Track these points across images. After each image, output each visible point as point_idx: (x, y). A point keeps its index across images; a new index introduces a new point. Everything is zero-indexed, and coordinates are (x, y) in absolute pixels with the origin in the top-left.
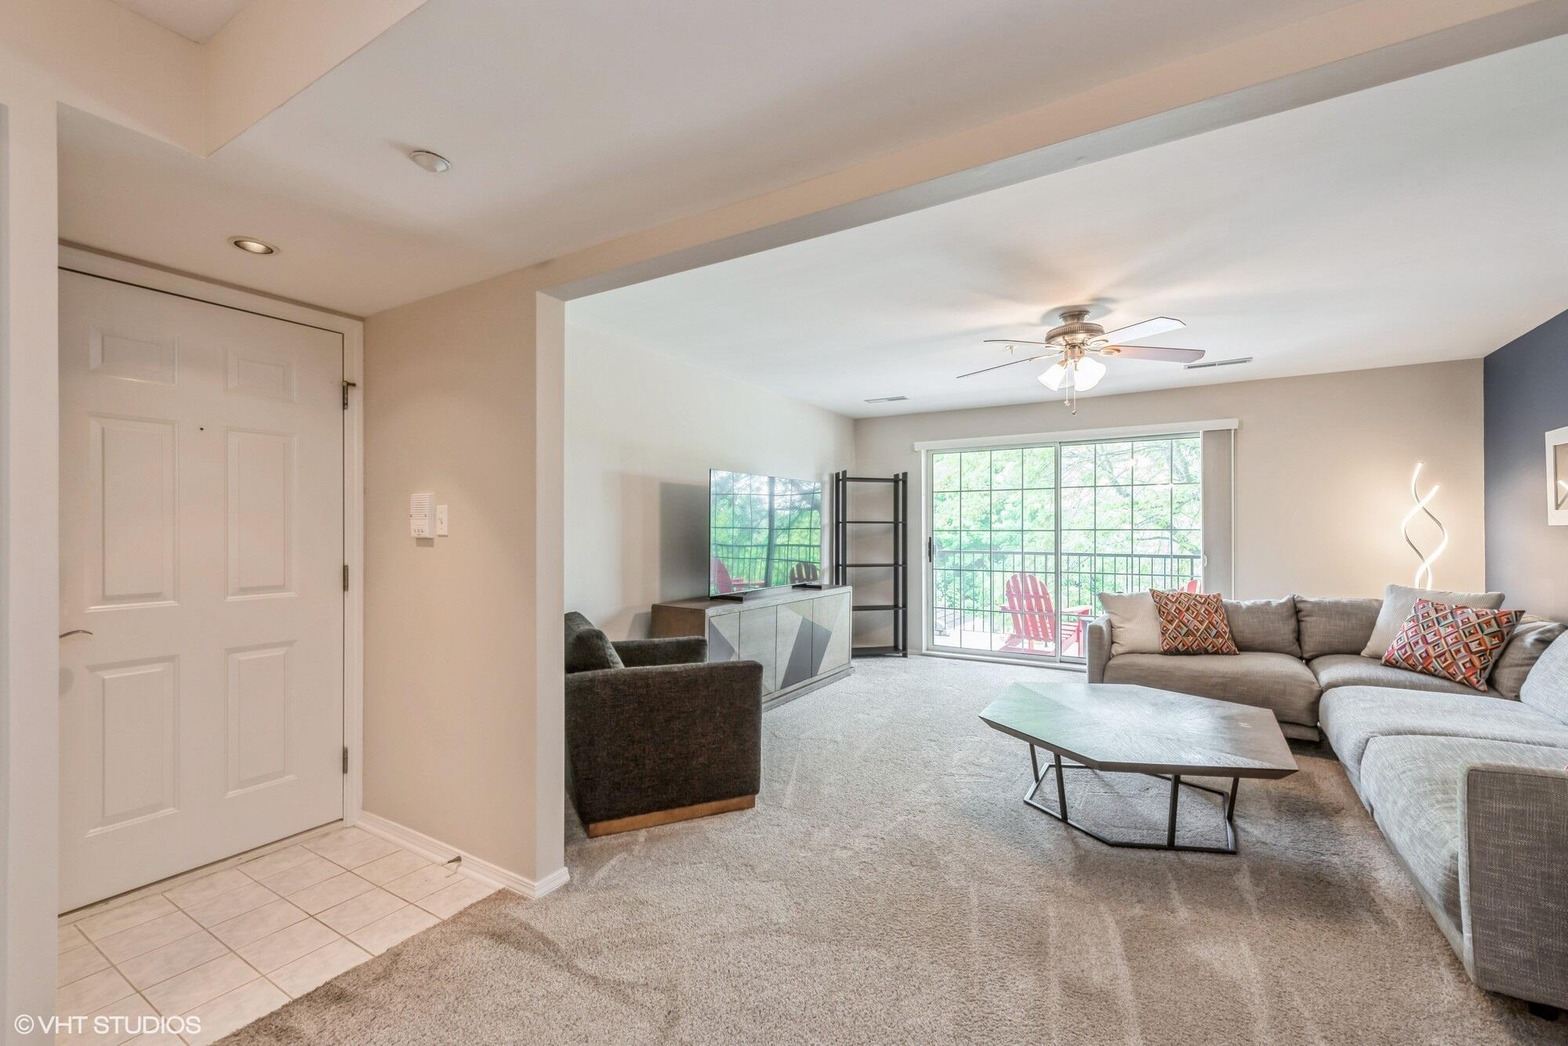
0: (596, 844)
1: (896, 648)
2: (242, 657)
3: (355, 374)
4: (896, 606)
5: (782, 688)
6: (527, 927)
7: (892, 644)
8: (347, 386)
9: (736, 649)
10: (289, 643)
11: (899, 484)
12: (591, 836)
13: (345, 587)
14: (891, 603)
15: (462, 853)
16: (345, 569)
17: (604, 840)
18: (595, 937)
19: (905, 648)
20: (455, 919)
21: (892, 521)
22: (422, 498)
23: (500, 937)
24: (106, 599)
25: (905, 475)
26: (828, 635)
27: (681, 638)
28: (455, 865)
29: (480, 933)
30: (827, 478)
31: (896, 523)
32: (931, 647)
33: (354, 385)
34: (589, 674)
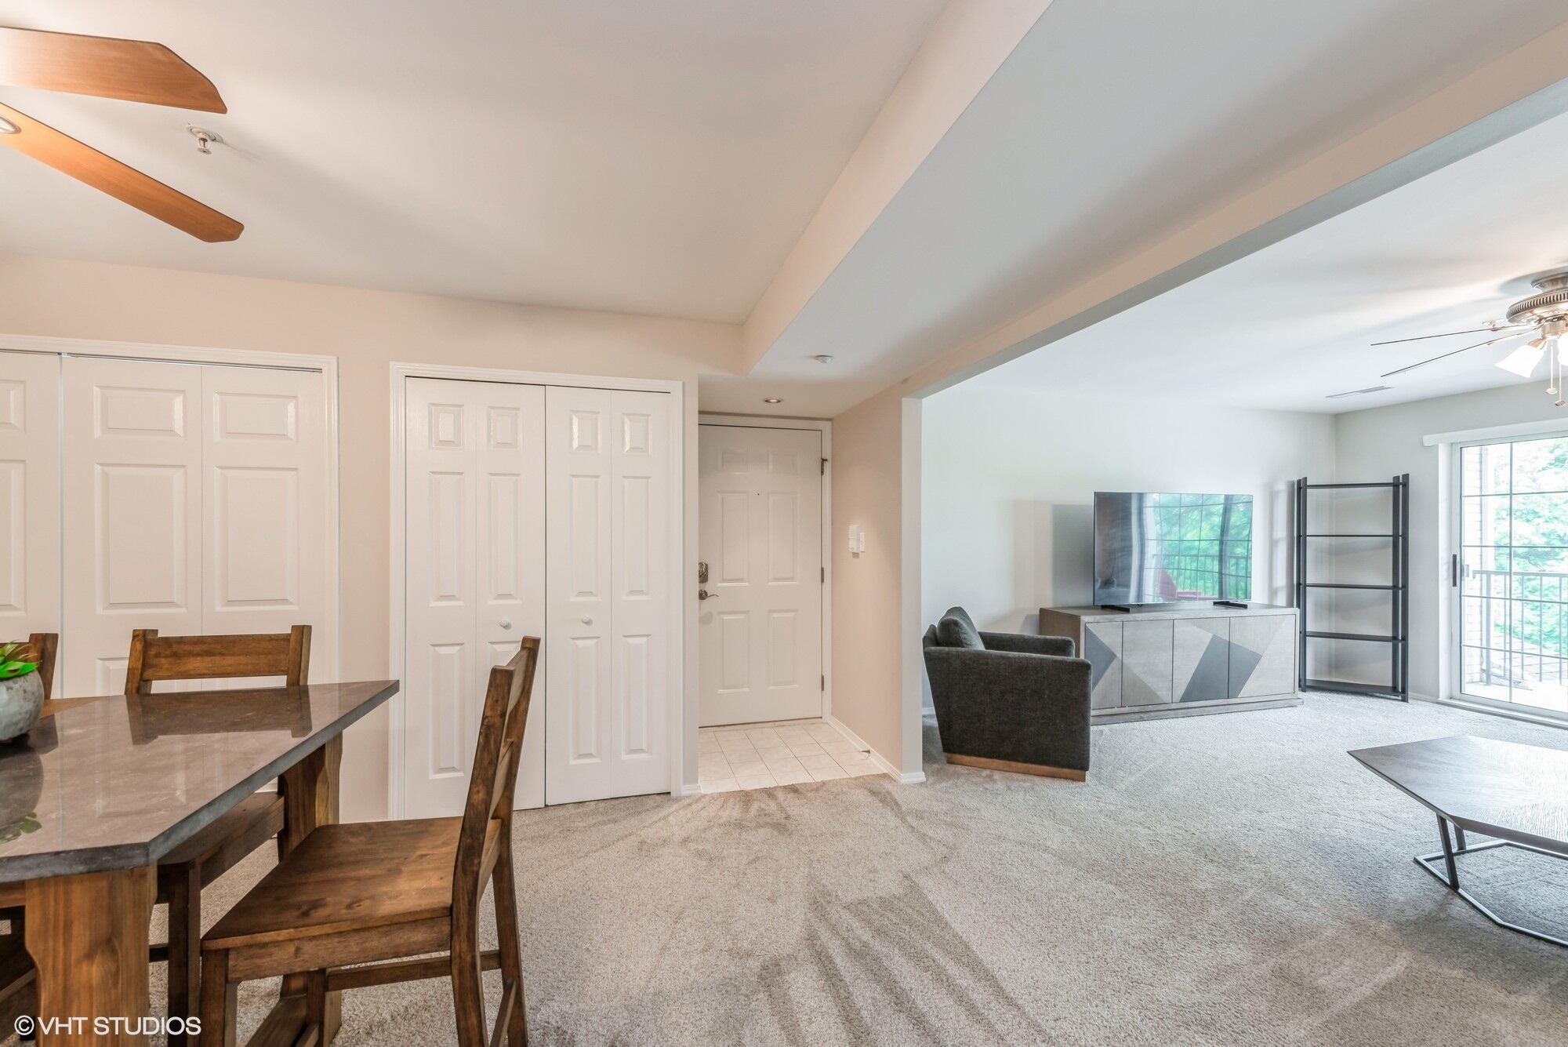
0: (952, 768)
1: (1394, 689)
2: (775, 615)
3: (827, 455)
4: (1394, 638)
5: (1183, 700)
6: (890, 793)
7: (1390, 684)
8: (824, 460)
9: (1119, 655)
10: (795, 611)
11: (1400, 487)
12: (950, 762)
13: (822, 581)
14: (1390, 634)
15: (871, 749)
16: (822, 569)
17: (959, 768)
18: (925, 811)
19: (1404, 691)
20: (856, 779)
21: (1391, 533)
22: (853, 528)
23: (873, 793)
24: (724, 581)
25: (1406, 477)
26: (1254, 659)
27: (1048, 637)
28: (867, 754)
29: (865, 788)
30: (1282, 487)
31: (1395, 536)
32: (1456, 693)
33: (826, 460)
34: (946, 649)
